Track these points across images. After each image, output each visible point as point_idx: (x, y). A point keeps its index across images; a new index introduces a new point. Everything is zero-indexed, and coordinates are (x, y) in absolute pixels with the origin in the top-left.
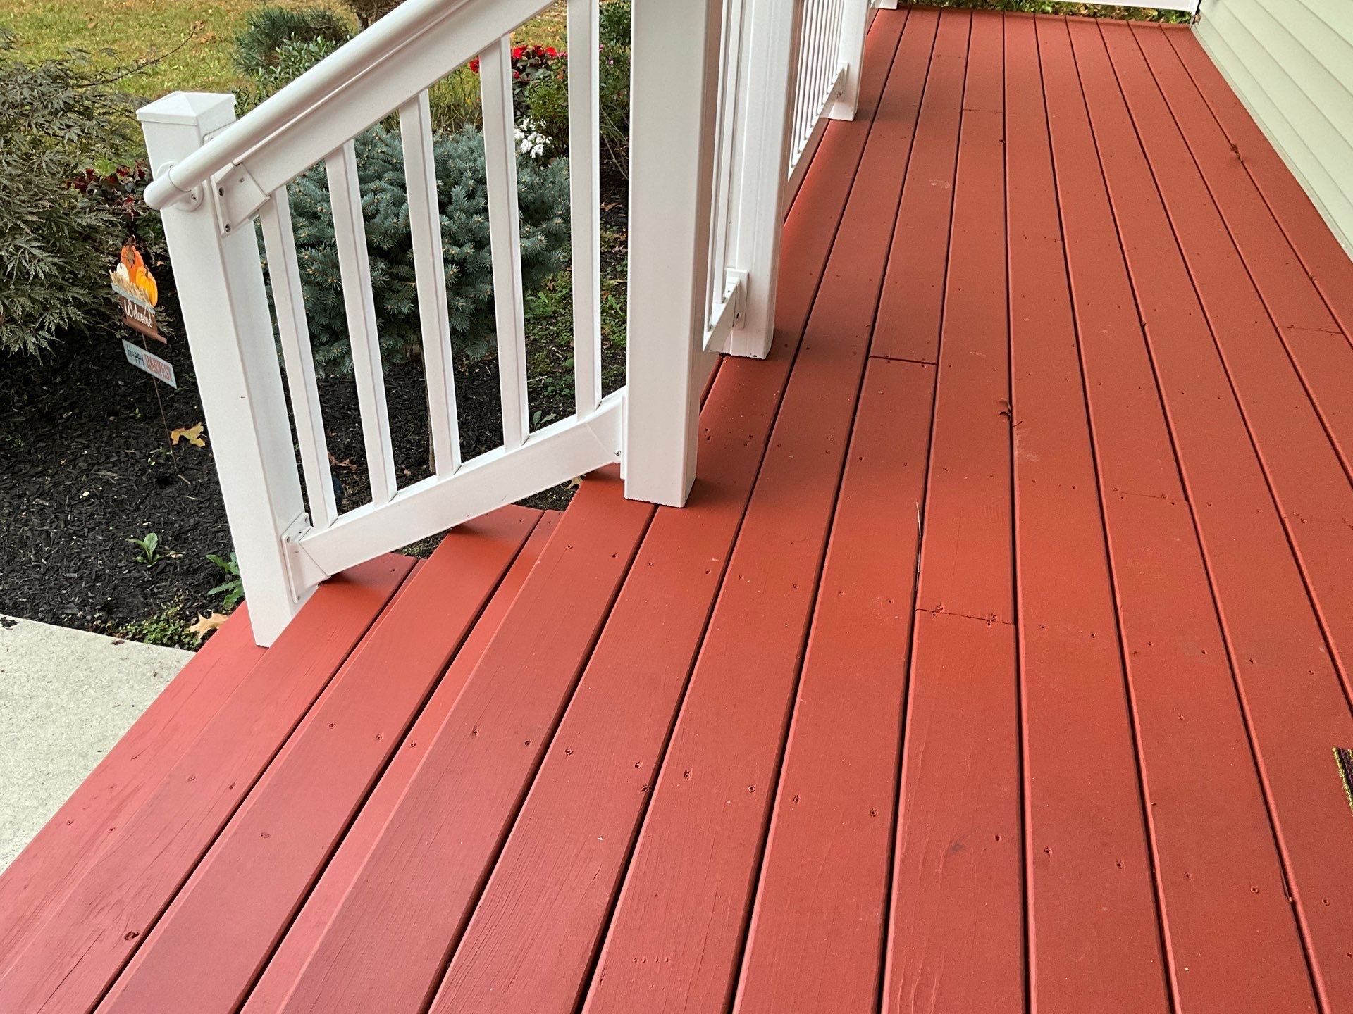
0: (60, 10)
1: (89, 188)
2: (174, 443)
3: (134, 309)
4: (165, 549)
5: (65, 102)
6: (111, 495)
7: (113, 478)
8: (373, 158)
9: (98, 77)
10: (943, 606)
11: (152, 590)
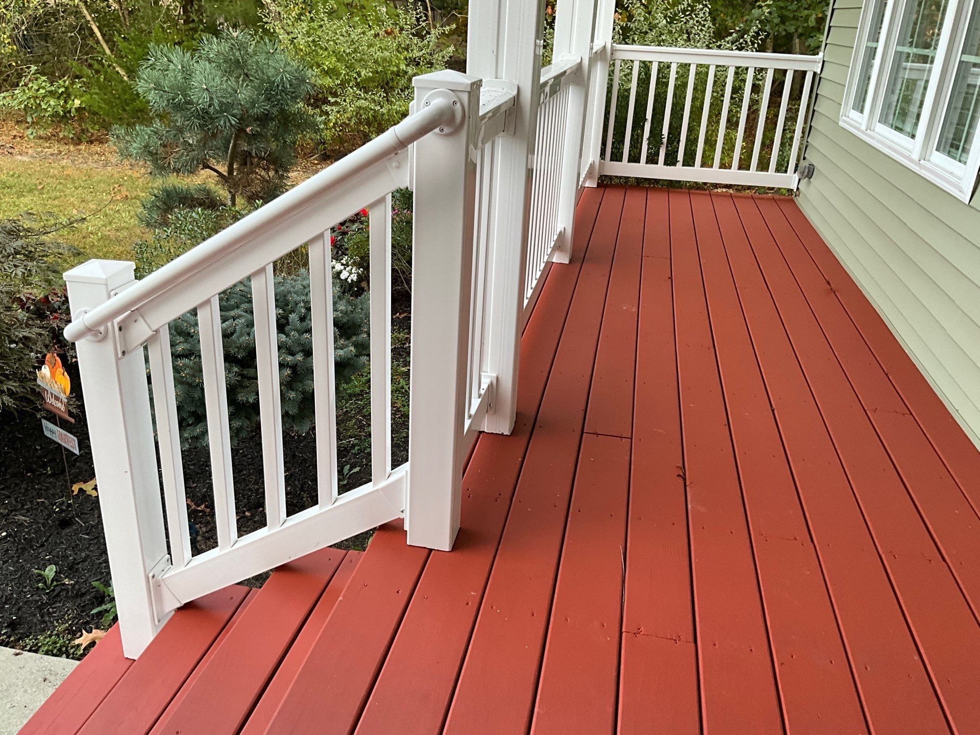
0: (19, 176)
1: (27, 306)
2: (75, 494)
3: (52, 397)
4: (61, 577)
5: (15, 249)
6: (23, 534)
7: (26, 521)
8: (234, 293)
9: (41, 230)
10: (642, 629)
11: (48, 610)
